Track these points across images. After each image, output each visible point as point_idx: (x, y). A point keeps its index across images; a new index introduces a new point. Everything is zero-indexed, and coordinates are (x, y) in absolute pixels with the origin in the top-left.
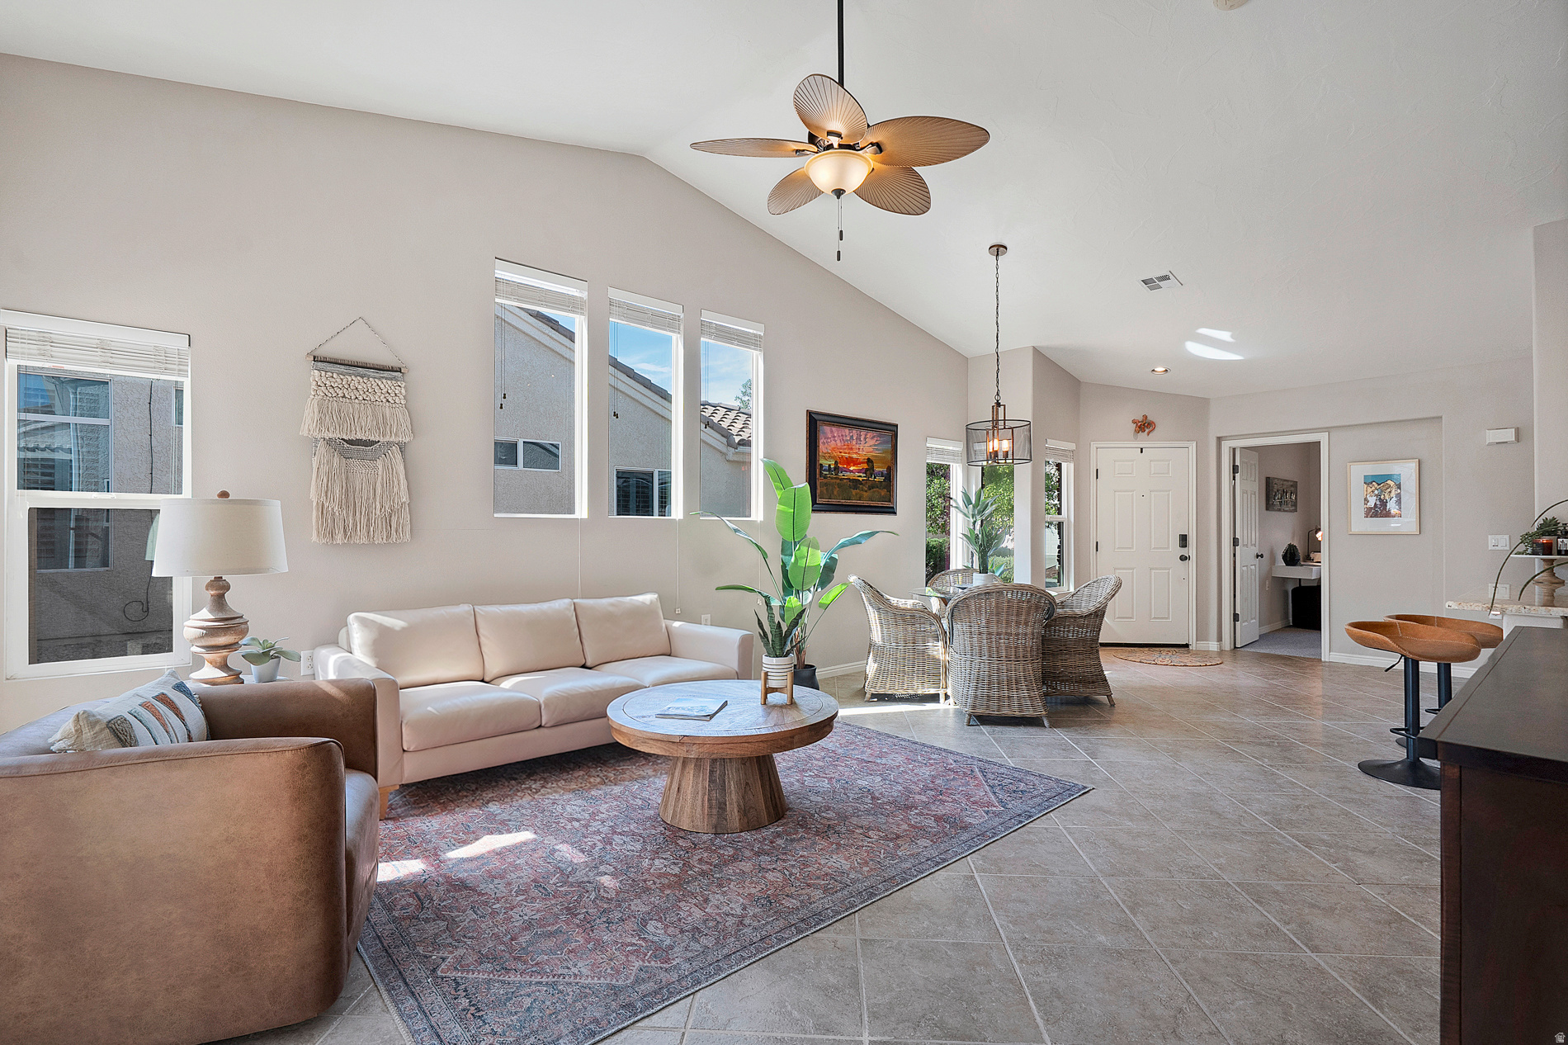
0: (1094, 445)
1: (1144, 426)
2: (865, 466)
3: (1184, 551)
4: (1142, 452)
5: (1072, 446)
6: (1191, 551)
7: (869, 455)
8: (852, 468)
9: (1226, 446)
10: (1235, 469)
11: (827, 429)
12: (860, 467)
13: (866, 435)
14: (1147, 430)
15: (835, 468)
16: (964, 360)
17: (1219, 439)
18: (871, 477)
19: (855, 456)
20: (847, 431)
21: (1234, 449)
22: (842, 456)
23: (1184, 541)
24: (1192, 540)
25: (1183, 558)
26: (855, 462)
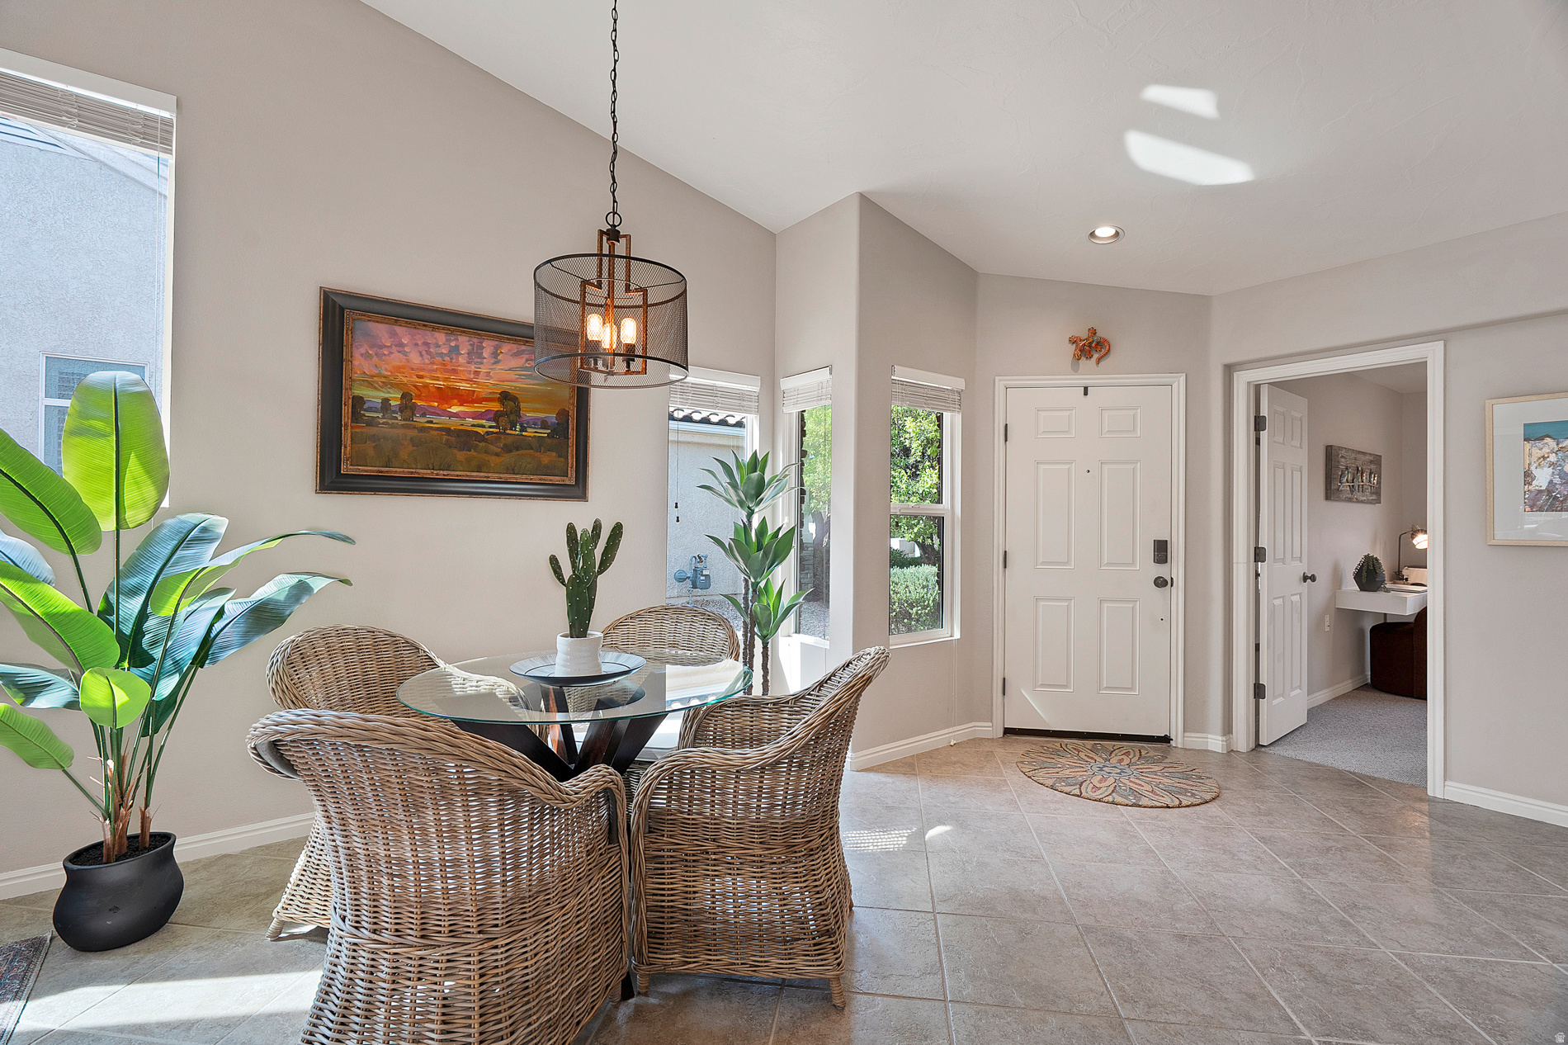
0: (1000, 384)
1: (1091, 347)
2: (496, 406)
3: (1161, 571)
4: (1086, 393)
5: (959, 383)
6: (1176, 569)
7: (507, 386)
8: (455, 409)
9: (1242, 380)
10: (1259, 423)
11: (380, 330)
12: (480, 408)
13: (497, 348)
14: (1096, 356)
15: (402, 409)
16: (773, 236)
17: (1229, 370)
18: (513, 426)
19: (464, 386)
20: (441, 337)
21: (1258, 388)
22: (426, 386)
23: (1161, 551)
24: (1177, 551)
25: (1160, 583)
26: (464, 398)
